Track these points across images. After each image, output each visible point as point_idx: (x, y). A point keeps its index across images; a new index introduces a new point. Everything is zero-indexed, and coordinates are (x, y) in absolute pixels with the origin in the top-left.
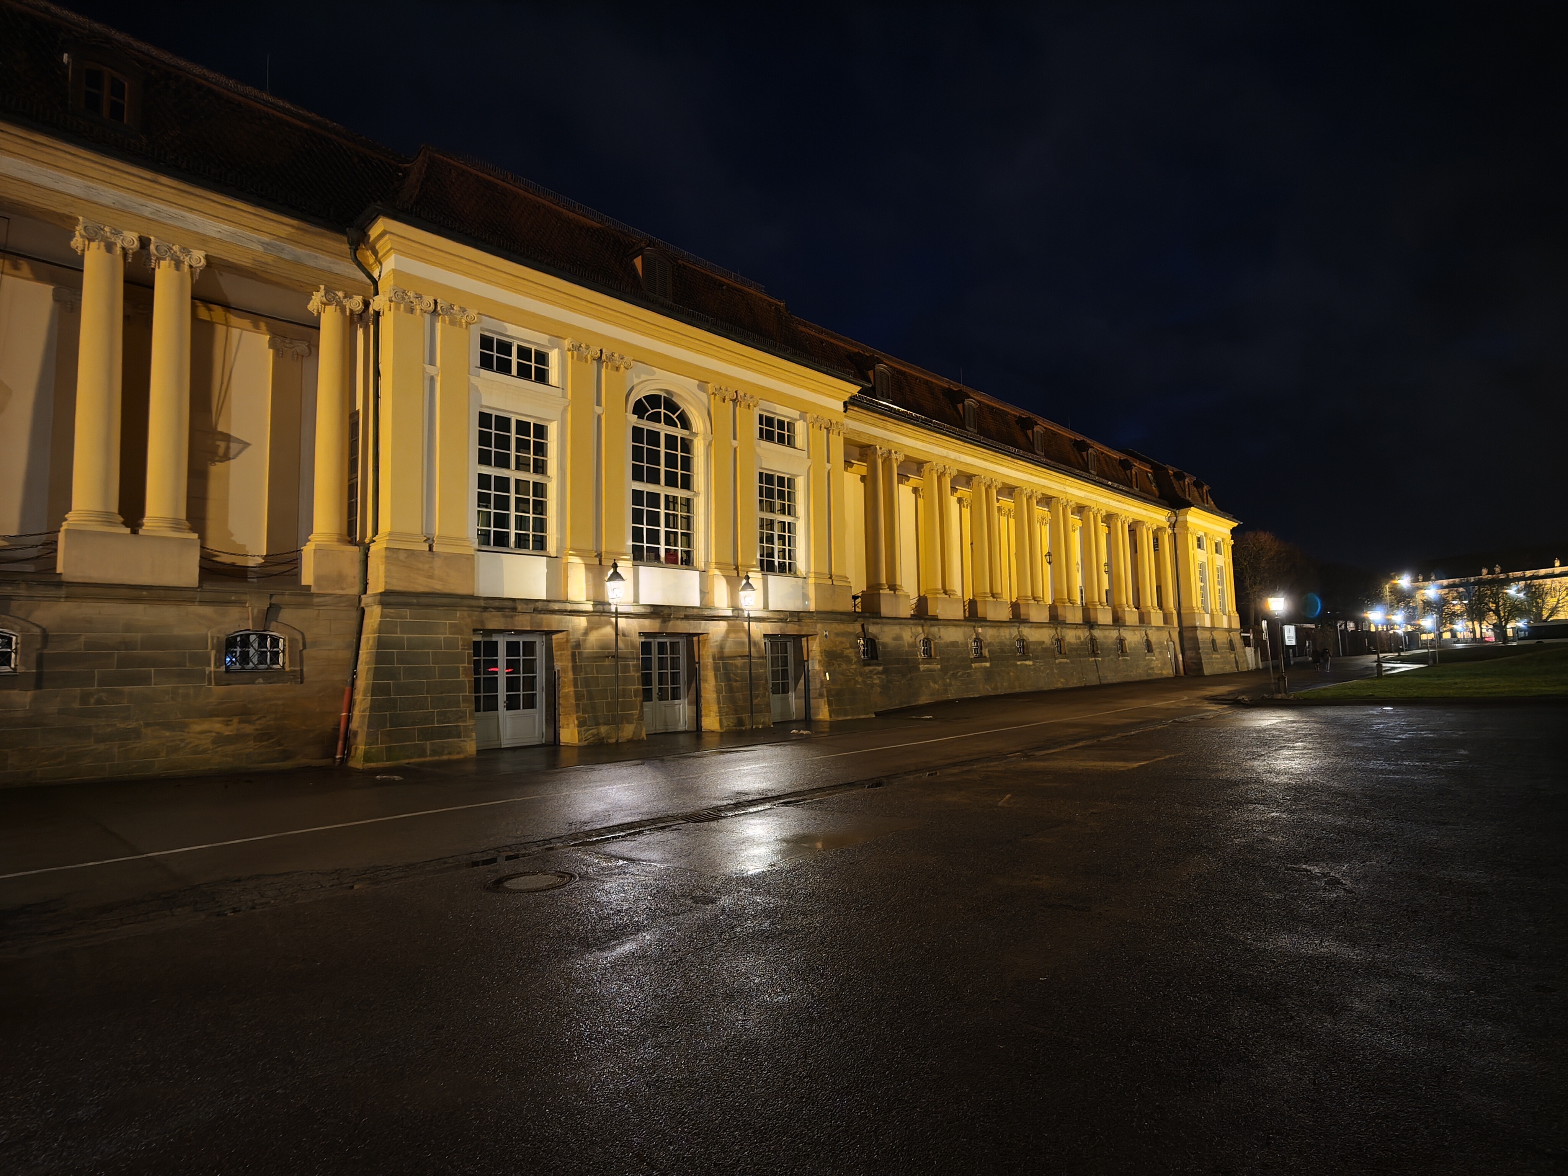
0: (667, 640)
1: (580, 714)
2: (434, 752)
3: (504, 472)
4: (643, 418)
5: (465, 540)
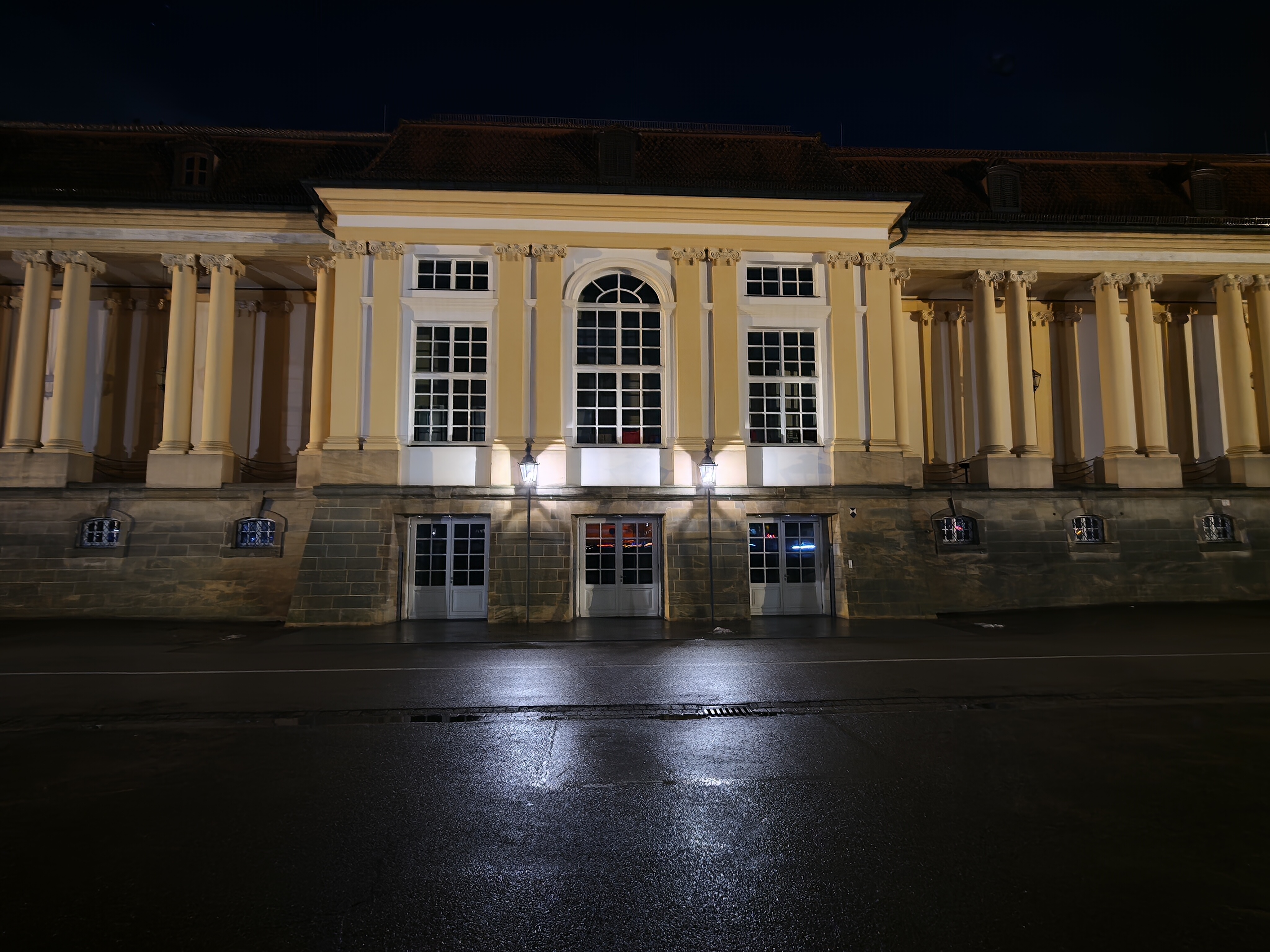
3: (442, 376)
4: (595, 302)
5: (394, 438)
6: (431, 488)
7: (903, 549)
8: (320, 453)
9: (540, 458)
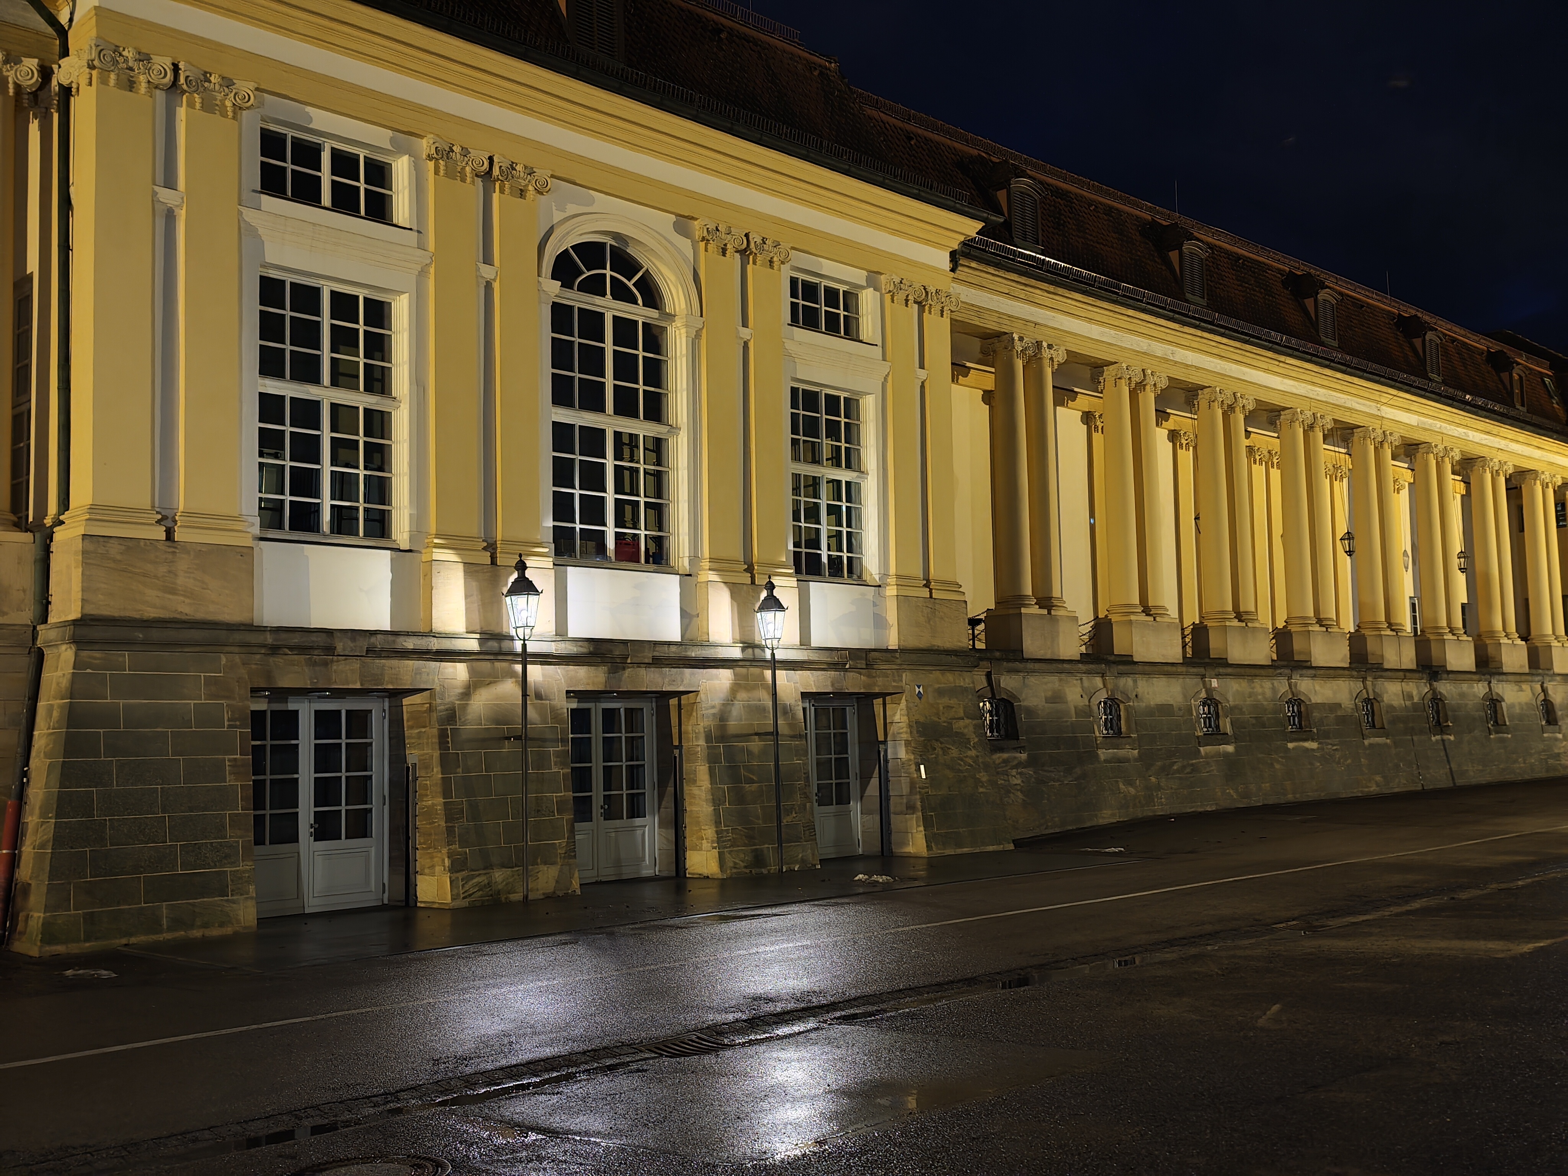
0: (619, 705)
1: (456, 847)
2: (177, 923)
3: (310, 391)
4: (573, 288)
5: (238, 520)
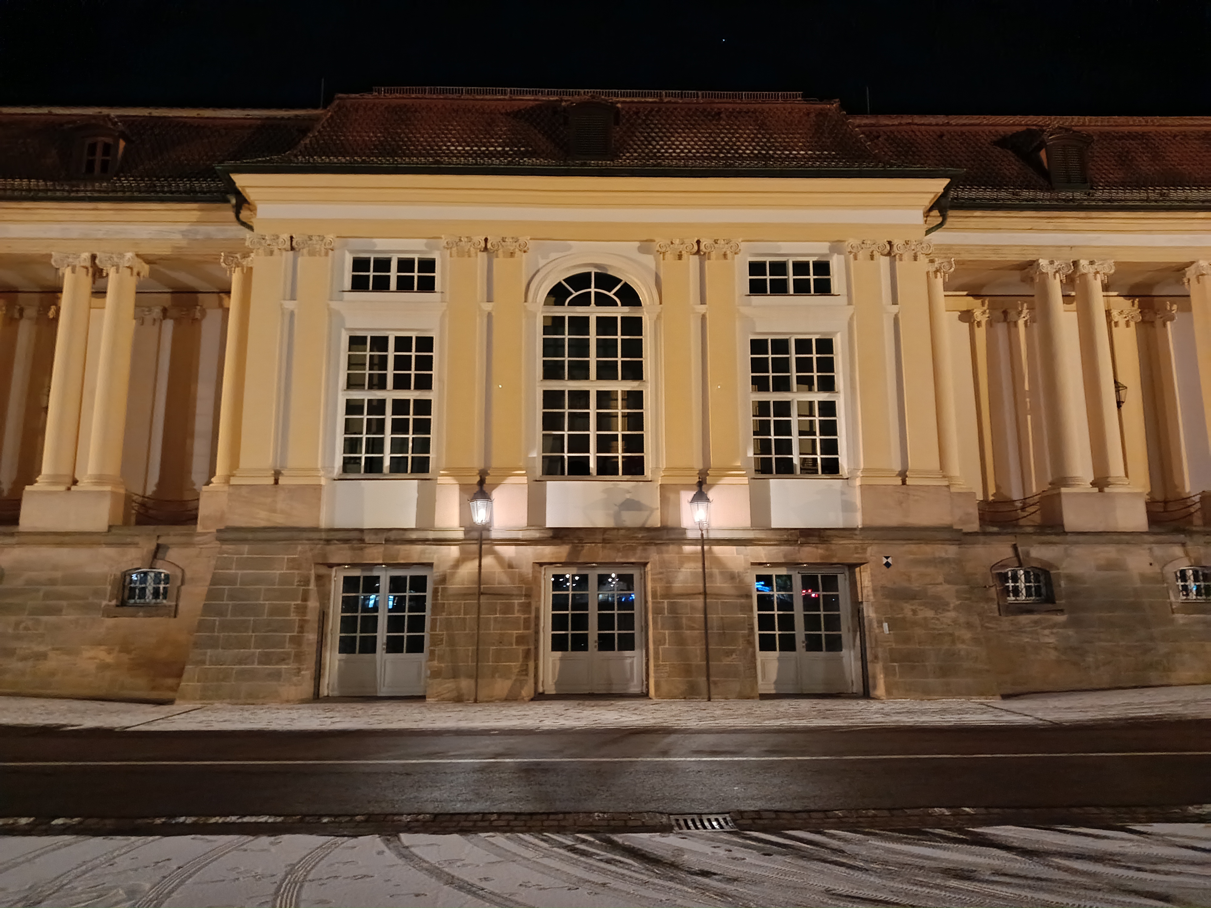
3: (378, 394)
4: (564, 305)
5: (316, 470)
6: (361, 531)
7: (956, 609)
8: (226, 488)
9: (495, 494)
